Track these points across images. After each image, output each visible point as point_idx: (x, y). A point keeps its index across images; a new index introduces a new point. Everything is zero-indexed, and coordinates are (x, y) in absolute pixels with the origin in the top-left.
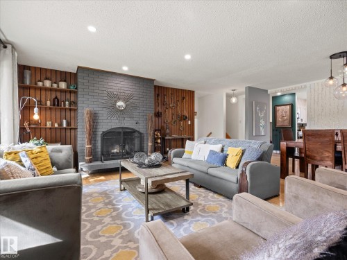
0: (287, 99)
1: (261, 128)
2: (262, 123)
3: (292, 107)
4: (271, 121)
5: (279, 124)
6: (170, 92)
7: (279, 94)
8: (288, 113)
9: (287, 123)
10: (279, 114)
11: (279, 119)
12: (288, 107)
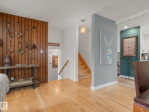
0: (133, 32)
1: (108, 57)
2: (110, 52)
3: (137, 38)
4: (119, 51)
5: (125, 54)
6: (16, 21)
7: (126, 27)
8: (134, 44)
9: (132, 53)
10: (126, 45)
11: (126, 49)
12: (134, 39)
